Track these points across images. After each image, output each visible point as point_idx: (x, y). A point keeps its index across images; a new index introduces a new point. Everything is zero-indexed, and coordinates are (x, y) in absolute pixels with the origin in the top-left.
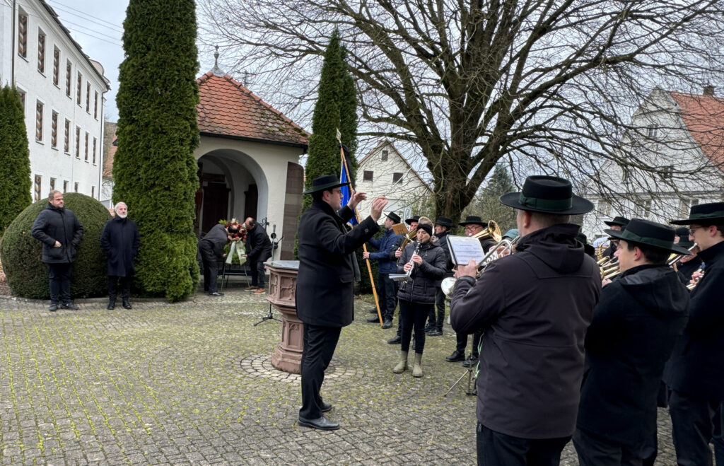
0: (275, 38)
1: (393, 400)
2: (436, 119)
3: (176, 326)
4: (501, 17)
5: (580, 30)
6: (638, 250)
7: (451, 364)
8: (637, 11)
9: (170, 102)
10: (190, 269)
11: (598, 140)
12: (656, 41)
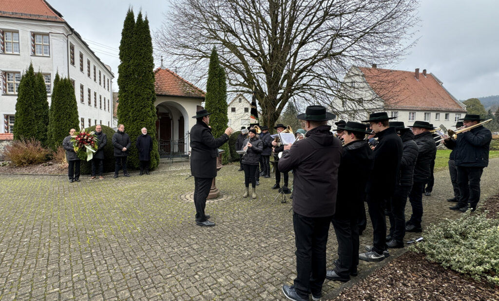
0: (188, 52)
1: (249, 208)
2: (261, 84)
3: (150, 182)
4: (285, 38)
5: (319, 43)
6: (353, 134)
7: (274, 190)
8: (341, 34)
9: (142, 82)
10: (155, 156)
11: (330, 89)
12: (350, 46)
